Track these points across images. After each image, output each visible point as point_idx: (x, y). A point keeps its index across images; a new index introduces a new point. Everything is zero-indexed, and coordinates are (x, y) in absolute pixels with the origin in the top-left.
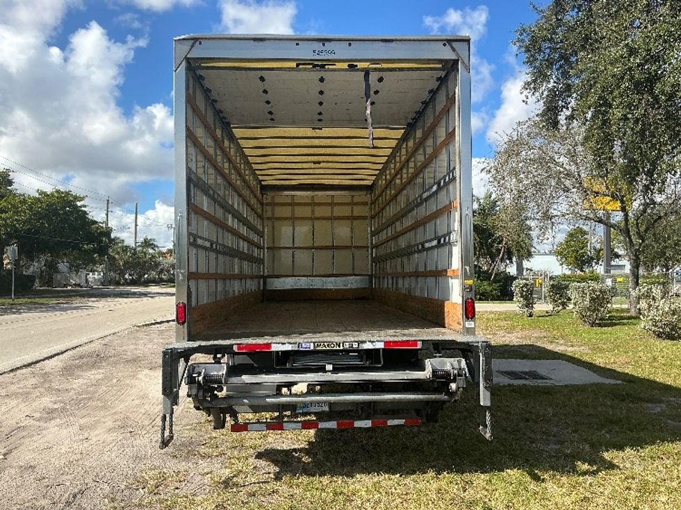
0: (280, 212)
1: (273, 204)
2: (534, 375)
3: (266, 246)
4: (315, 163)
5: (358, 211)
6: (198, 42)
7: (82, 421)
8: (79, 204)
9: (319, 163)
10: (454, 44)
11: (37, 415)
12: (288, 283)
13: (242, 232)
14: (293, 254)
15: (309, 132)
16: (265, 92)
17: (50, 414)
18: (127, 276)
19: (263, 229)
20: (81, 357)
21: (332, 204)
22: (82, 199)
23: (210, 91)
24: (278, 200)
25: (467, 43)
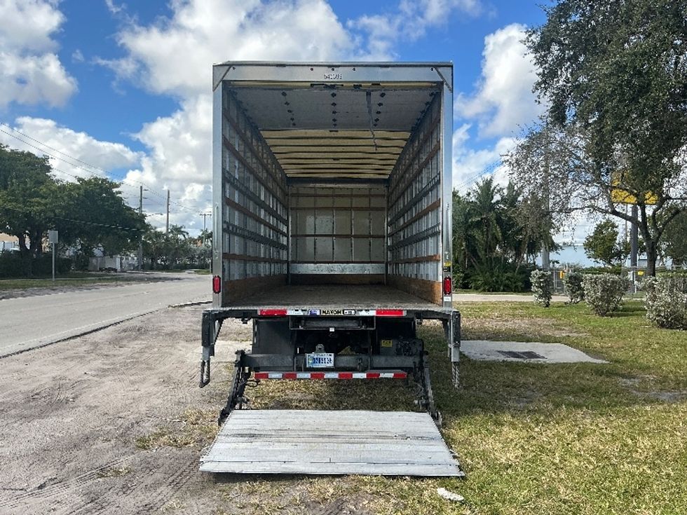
0: (304, 202)
1: (298, 195)
2: (531, 355)
3: (290, 234)
4: (334, 159)
5: (376, 202)
6: (232, 68)
7: (132, 378)
8: (115, 190)
9: (338, 159)
10: (440, 70)
11: (93, 373)
12: (310, 269)
13: (267, 221)
14: (315, 242)
15: (326, 133)
16: (287, 103)
17: (103, 373)
18: (159, 261)
19: (288, 218)
20: (125, 331)
21: (351, 196)
22: (117, 186)
23: (241, 102)
24: (302, 191)
25: (450, 68)
